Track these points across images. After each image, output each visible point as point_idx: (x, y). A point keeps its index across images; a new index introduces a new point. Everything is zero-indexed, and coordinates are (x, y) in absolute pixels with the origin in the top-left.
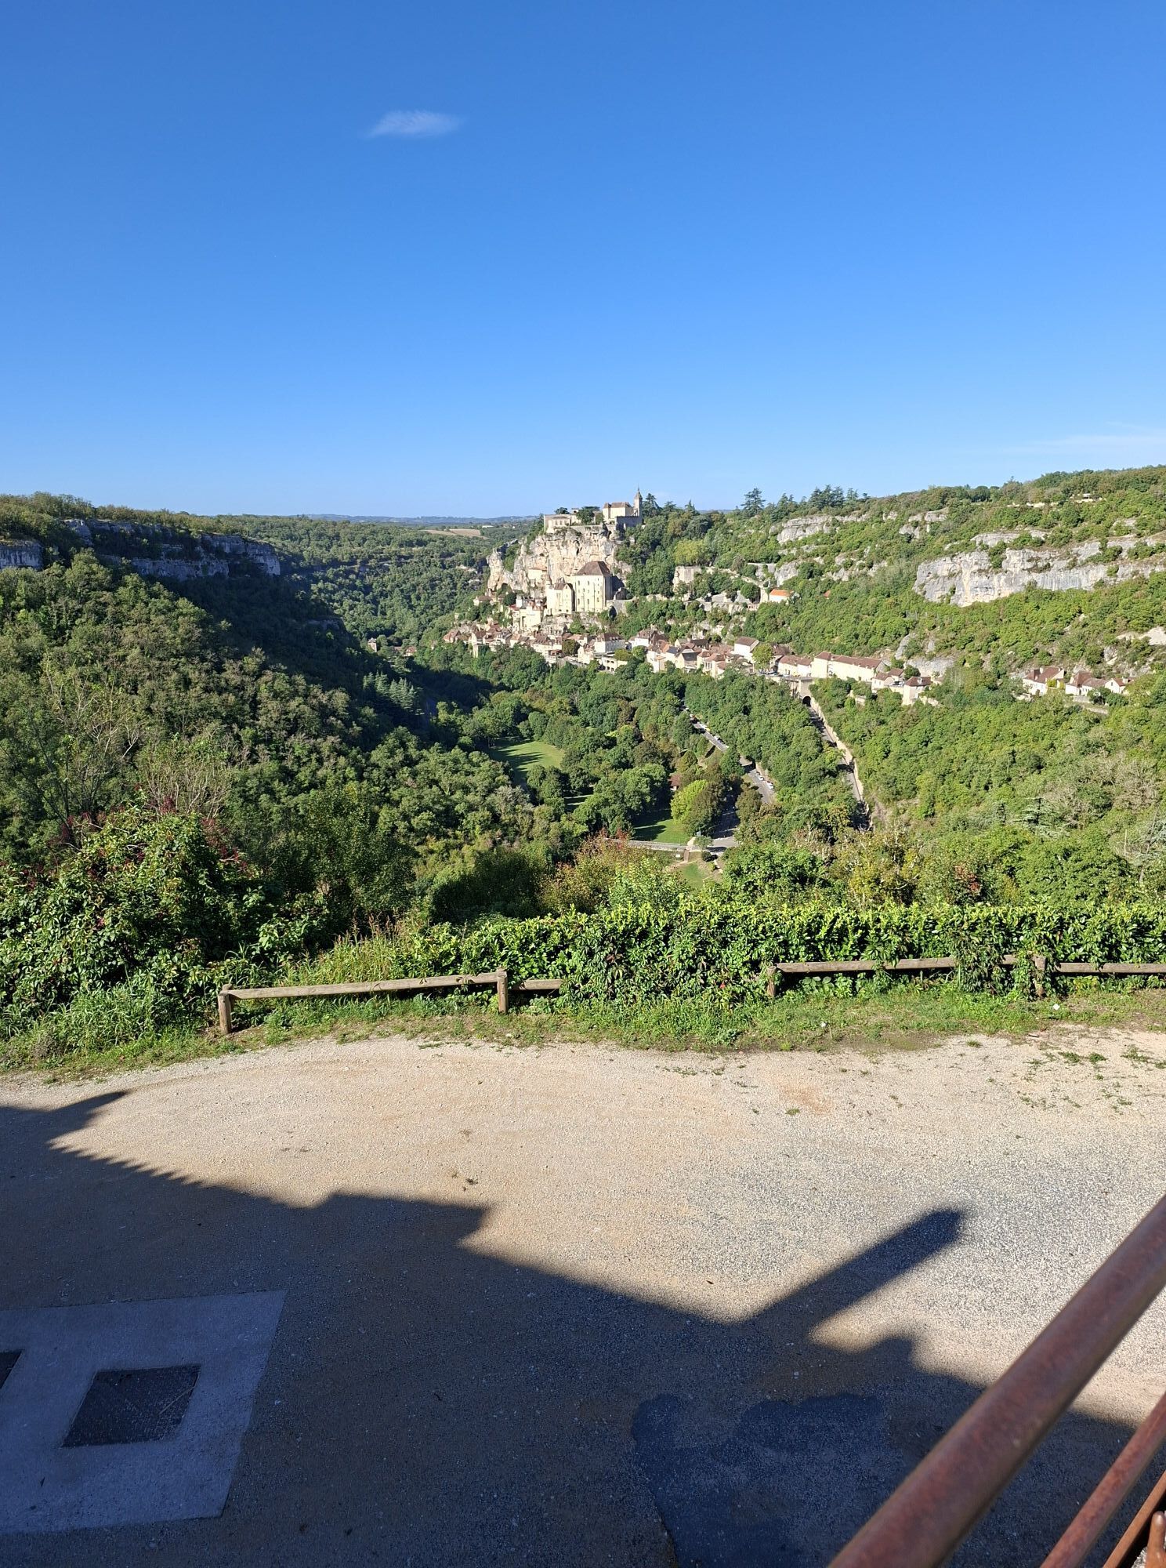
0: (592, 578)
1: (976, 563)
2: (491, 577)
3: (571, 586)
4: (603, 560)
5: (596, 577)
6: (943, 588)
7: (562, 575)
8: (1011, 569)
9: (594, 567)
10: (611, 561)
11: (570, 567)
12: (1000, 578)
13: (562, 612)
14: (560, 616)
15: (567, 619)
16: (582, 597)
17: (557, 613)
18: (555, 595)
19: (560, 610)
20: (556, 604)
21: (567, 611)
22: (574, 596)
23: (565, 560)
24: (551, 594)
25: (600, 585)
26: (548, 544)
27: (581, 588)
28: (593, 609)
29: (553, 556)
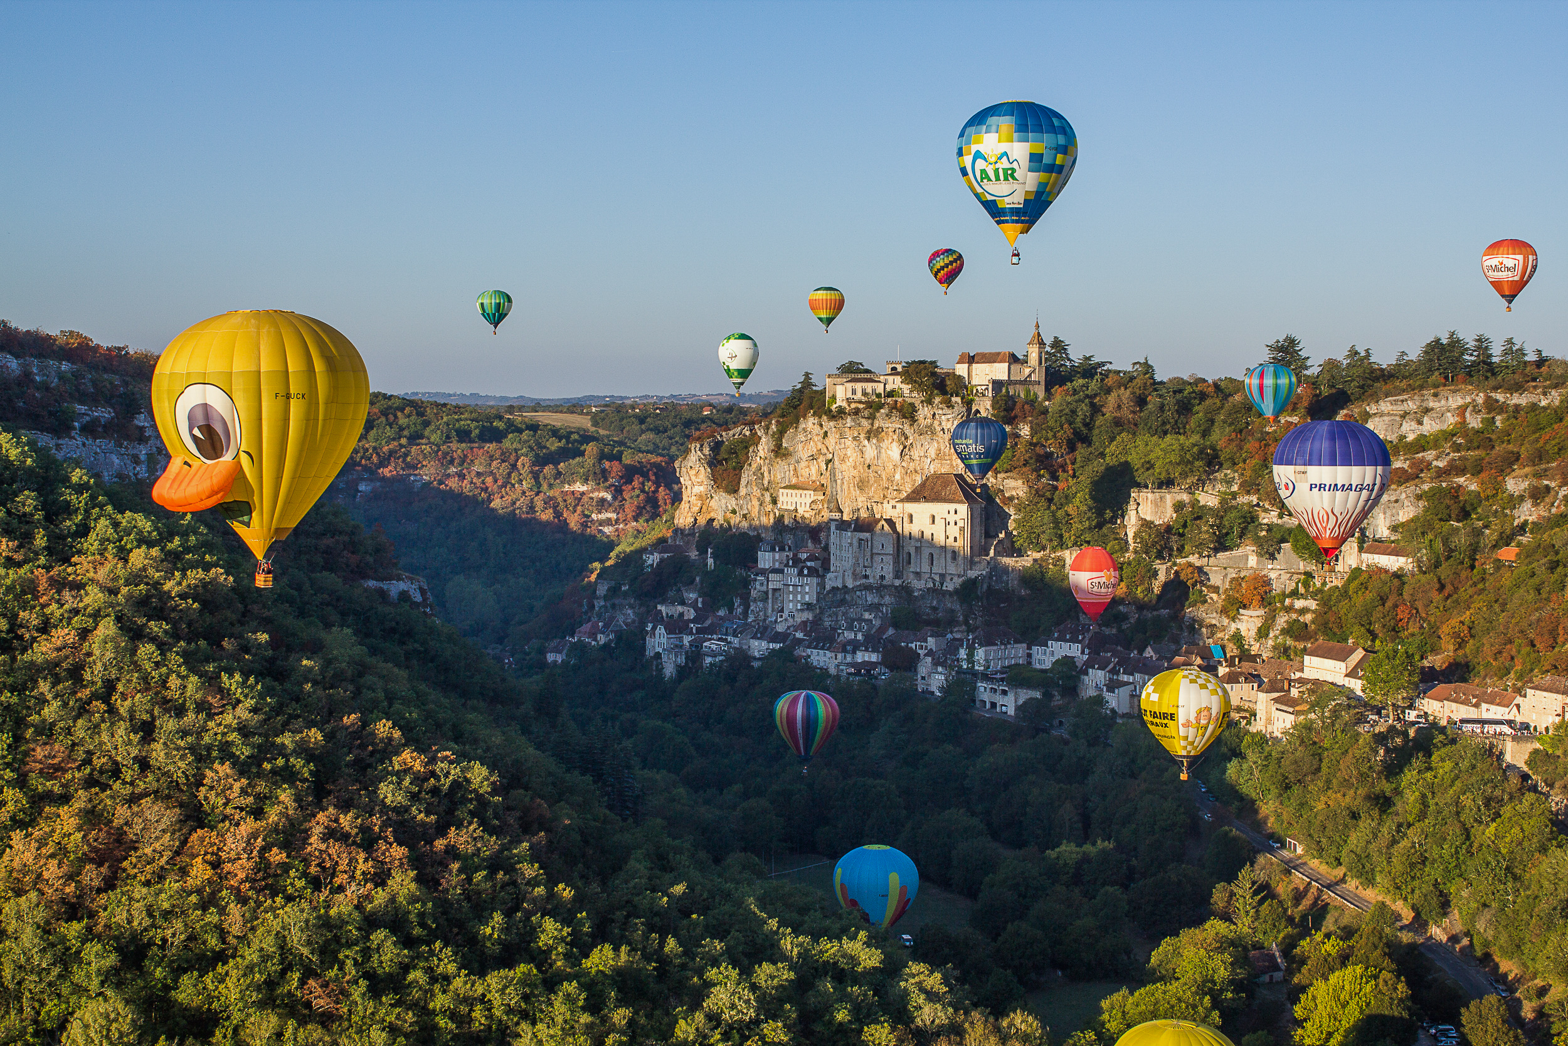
0: (940, 509)
3: (892, 525)
9: (942, 485)
13: (871, 580)
14: (868, 588)
15: (882, 596)
16: (917, 548)
17: (858, 583)
18: (856, 544)
19: (866, 576)
20: (856, 563)
21: (883, 578)
22: (899, 546)
23: (874, 468)
24: (843, 541)
25: (960, 524)
26: (835, 433)
27: (914, 529)
28: (942, 576)
29: (843, 460)
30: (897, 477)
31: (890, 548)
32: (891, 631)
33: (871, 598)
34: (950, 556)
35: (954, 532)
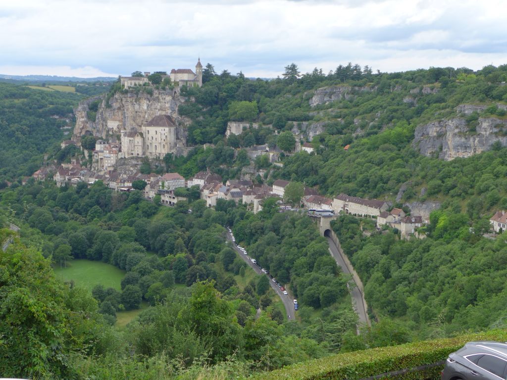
0: (159, 129)
1: (457, 127)
2: (77, 126)
3: (141, 134)
4: (169, 115)
5: (163, 128)
6: (433, 146)
7: (134, 125)
8: (483, 133)
9: (161, 120)
10: (175, 116)
11: (142, 119)
12: (475, 139)
13: (134, 155)
14: (132, 158)
15: (138, 162)
16: (151, 143)
17: (129, 156)
18: (128, 142)
19: (132, 154)
20: (129, 149)
21: (138, 154)
22: (144, 142)
23: (138, 113)
24: (125, 140)
25: (166, 134)
26: (124, 100)
27: (150, 136)
28: (160, 154)
29: (127, 110)
30: (146, 116)
31: (140, 144)
32: (140, 174)
33: (134, 162)
34: (162, 146)
35: (164, 137)
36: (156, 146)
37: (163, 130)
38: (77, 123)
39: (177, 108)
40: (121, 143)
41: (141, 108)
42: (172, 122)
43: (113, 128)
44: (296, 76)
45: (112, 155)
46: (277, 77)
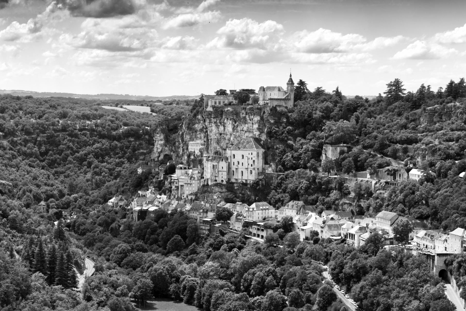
0: (246, 153)
2: (155, 150)
3: (227, 159)
4: (257, 137)
5: (250, 152)
7: (218, 148)
9: (248, 143)
10: (264, 138)
11: (227, 141)
13: (218, 182)
15: (222, 189)
16: (236, 169)
17: (212, 183)
18: (212, 167)
19: (216, 181)
20: (212, 175)
21: (222, 181)
22: (229, 168)
23: (222, 135)
24: (208, 166)
25: (254, 159)
26: (208, 121)
27: (235, 161)
28: (246, 180)
29: (211, 132)
30: (232, 139)
31: (225, 169)
34: (249, 172)
35: (251, 162)
36: (242, 172)
37: (250, 154)
38: (155, 147)
39: (266, 130)
40: (203, 169)
41: (226, 130)
42: (260, 145)
43: (194, 152)
44: (400, 93)
45: (194, 181)
46: (378, 95)
